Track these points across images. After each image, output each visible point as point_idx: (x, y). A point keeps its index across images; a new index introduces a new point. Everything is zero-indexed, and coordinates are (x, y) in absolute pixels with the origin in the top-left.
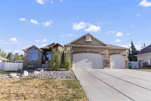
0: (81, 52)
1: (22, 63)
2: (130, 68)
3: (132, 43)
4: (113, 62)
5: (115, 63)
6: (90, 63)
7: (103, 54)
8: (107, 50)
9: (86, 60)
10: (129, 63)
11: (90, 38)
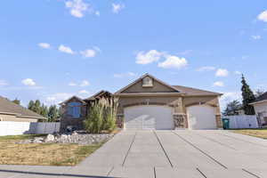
0: (137, 104)
1: (59, 124)
2: (226, 127)
3: (243, 82)
4: (194, 119)
5: (197, 120)
6: (152, 121)
7: (172, 106)
8: (180, 99)
9: (146, 116)
10: (224, 120)
11: (151, 82)
